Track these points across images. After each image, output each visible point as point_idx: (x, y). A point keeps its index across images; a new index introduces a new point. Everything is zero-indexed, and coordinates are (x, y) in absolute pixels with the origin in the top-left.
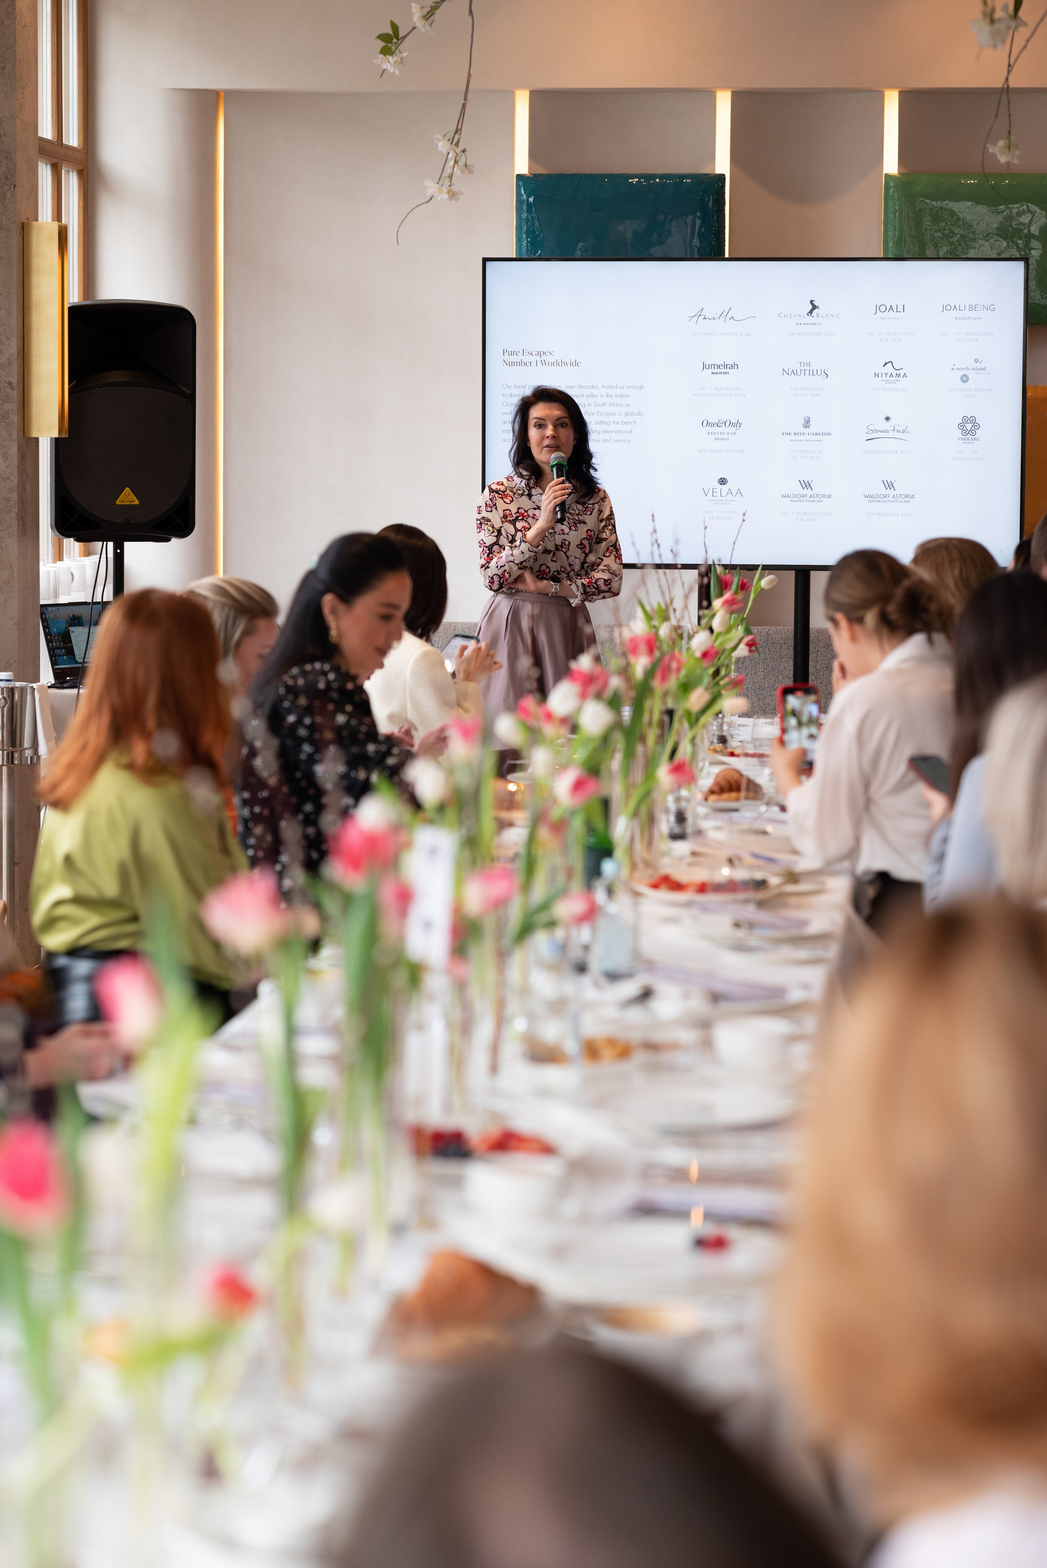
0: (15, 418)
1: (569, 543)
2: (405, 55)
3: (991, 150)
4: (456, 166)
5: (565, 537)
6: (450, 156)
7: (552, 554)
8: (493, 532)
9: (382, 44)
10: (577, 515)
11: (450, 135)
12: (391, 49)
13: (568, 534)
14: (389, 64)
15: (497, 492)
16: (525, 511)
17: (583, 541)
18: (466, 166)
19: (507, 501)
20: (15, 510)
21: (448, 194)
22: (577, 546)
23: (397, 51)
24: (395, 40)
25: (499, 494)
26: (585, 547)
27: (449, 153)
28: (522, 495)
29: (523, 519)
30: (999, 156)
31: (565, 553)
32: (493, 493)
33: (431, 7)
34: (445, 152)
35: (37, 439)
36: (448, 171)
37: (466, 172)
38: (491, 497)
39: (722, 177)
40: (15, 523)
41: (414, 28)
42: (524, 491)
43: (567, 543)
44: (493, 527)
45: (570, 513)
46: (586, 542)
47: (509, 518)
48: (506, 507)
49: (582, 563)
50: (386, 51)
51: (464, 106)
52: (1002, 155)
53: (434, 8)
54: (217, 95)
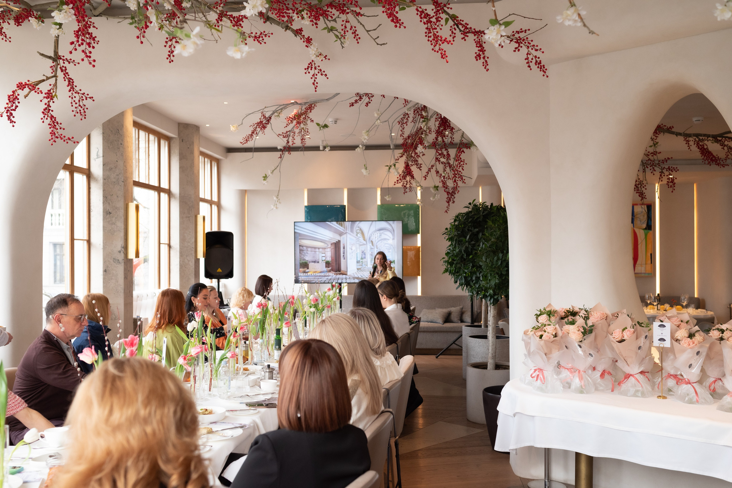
0: (194, 254)
2: (268, 180)
3: (382, 200)
4: (277, 202)
9: (263, 178)
11: (276, 196)
14: (265, 182)
18: (279, 202)
20: (194, 273)
21: (276, 208)
23: (266, 180)
24: (266, 178)
27: (276, 200)
30: (384, 201)
35: (199, 259)
37: (279, 204)
39: (345, 206)
40: (194, 276)
41: (270, 175)
50: (264, 180)
51: (279, 190)
52: (387, 199)
53: (273, 171)
54: (245, 191)
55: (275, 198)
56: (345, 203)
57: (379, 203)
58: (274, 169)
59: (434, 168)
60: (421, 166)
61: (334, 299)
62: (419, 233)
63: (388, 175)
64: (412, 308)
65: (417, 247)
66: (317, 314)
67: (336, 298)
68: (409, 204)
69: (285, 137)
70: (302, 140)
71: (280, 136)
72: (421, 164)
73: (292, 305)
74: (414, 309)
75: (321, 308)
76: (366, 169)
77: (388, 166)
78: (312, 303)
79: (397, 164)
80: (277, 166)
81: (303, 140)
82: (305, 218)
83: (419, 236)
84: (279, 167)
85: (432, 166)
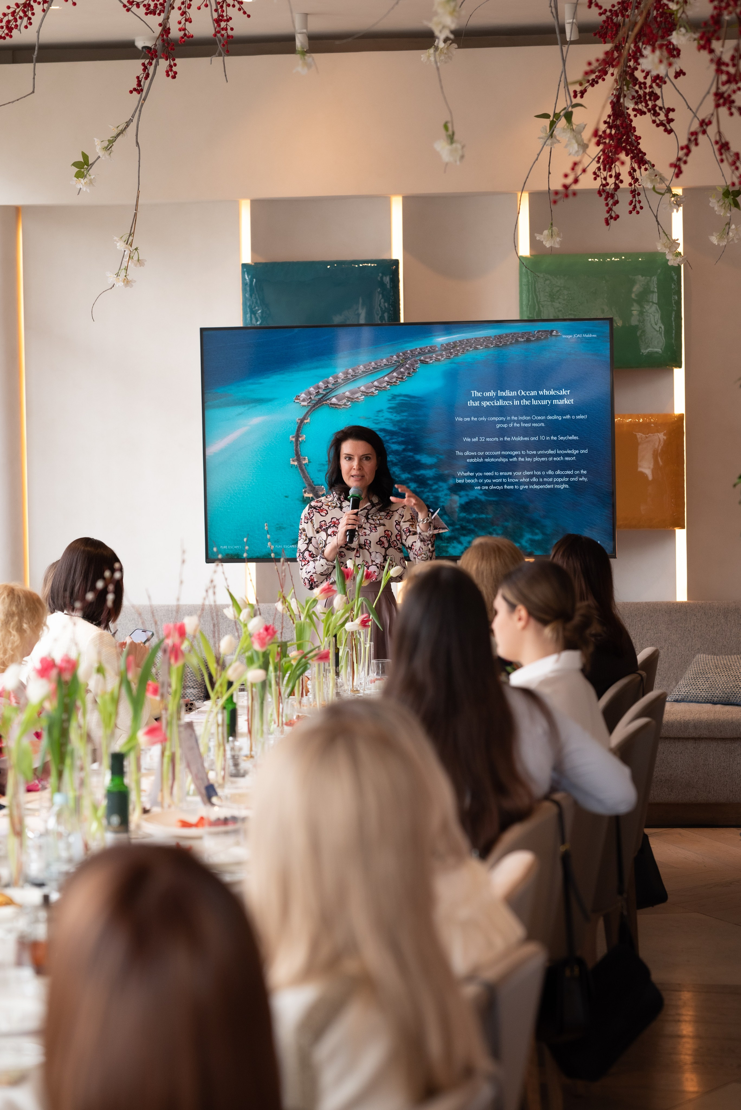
1: (370, 542)
2: (92, 177)
3: (538, 238)
4: (130, 261)
5: (367, 537)
6: (126, 253)
7: (356, 550)
8: (306, 540)
9: (75, 169)
10: (379, 520)
11: (126, 237)
12: (83, 173)
13: (369, 535)
14: (82, 183)
15: (315, 508)
16: (337, 519)
17: (381, 539)
18: (138, 260)
19: (324, 514)
21: (124, 282)
22: (377, 543)
23: (88, 175)
24: (86, 167)
25: (316, 509)
26: (383, 543)
27: (125, 251)
28: (335, 507)
29: (334, 526)
30: (544, 243)
31: (368, 550)
32: (311, 508)
33: (109, 141)
34: (123, 250)
36: (125, 264)
37: (138, 265)
38: (309, 511)
39: (397, 262)
41: (99, 157)
42: (337, 504)
43: (368, 542)
44: (306, 536)
45: (373, 519)
46: (384, 540)
47: (324, 527)
48: (322, 519)
49: (383, 556)
50: (79, 175)
51: (135, 215)
52: (546, 241)
53: (112, 142)
54: (17, 210)
55: (121, 246)
56: (397, 253)
57: (524, 249)
58: (116, 132)
59: (711, 130)
60: (671, 115)
61: (349, 626)
62: (680, 367)
63: (547, 149)
64: (641, 656)
65: (671, 415)
66: (278, 684)
67: (358, 621)
68: (639, 254)
69: (153, 13)
70: (218, 21)
71: (134, 8)
72: (670, 110)
73: (176, 658)
74: (652, 660)
75: (294, 663)
76: (451, 138)
77: (546, 116)
78: (257, 647)
79: (576, 111)
80: (128, 124)
81: (223, 24)
82: (245, 313)
83: (679, 375)
84: (133, 126)
85: (704, 124)
